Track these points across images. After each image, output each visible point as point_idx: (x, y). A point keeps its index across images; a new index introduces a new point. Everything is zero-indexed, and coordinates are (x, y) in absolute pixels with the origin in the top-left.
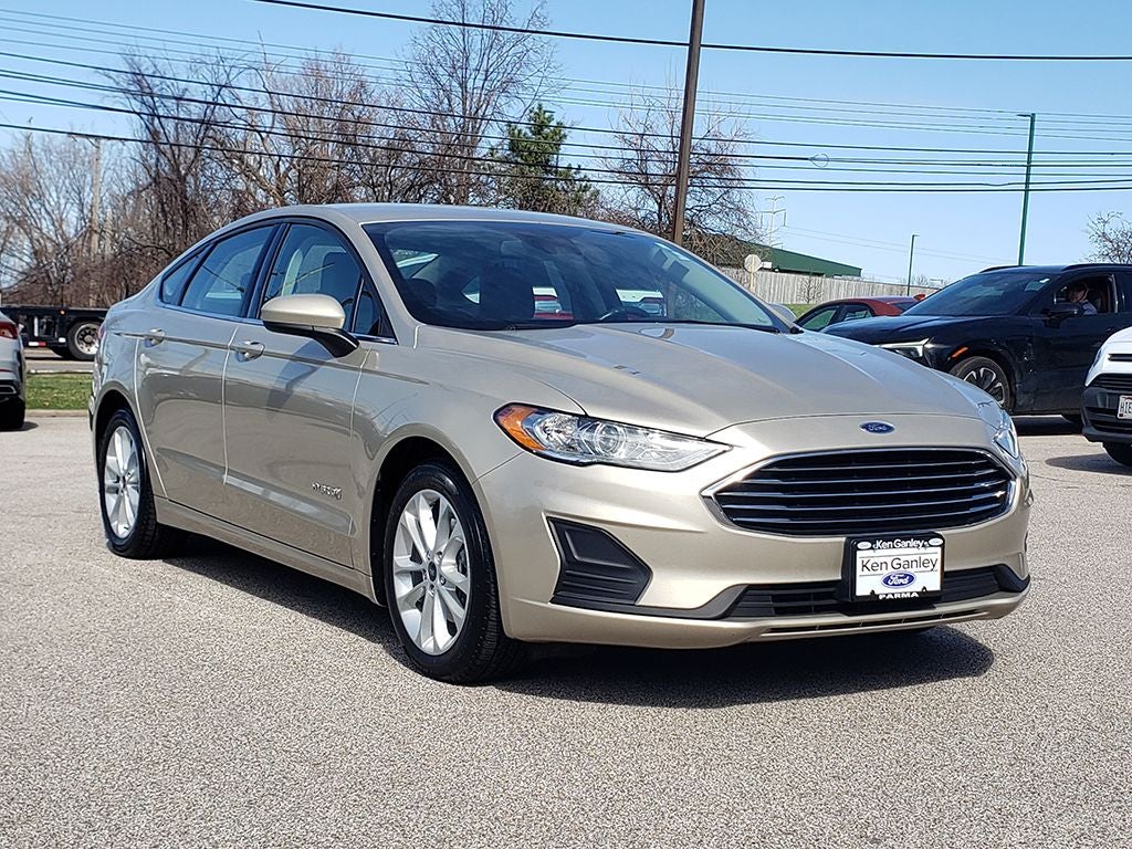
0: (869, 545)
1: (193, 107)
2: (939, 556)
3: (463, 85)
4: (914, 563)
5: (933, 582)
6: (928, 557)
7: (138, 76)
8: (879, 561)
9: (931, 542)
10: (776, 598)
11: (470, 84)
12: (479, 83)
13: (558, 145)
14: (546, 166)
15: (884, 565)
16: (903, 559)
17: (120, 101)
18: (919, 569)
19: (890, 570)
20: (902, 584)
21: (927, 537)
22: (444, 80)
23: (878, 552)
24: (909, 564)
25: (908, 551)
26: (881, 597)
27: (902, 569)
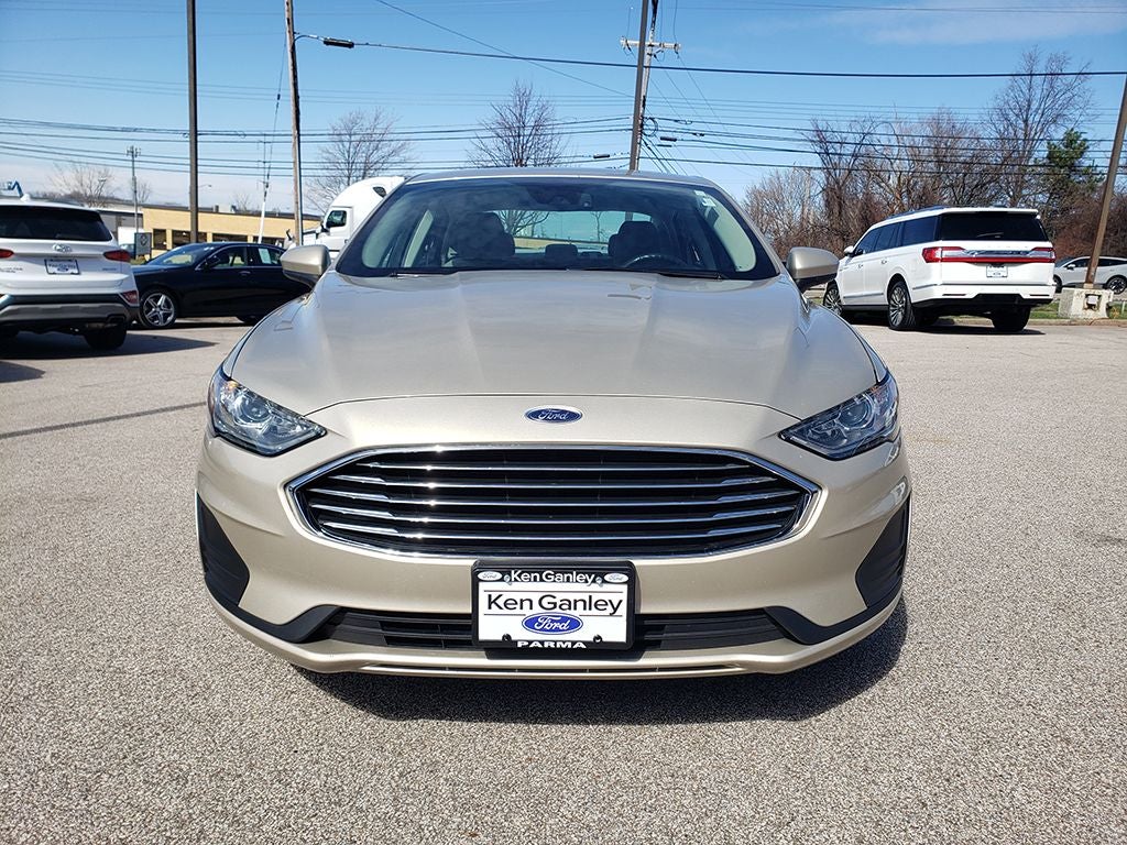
0: (499, 576)
1: (848, 147)
2: (624, 597)
3: (1026, 121)
4: (580, 605)
5: (615, 630)
6: (606, 597)
7: (819, 132)
8: (518, 597)
9: (607, 577)
10: (384, 625)
11: (1030, 122)
12: (1037, 118)
13: (1082, 153)
14: (1072, 168)
15: (526, 604)
16: (559, 597)
17: (809, 147)
18: (588, 612)
19: (537, 609)
20: (557, 630)
21: (599, 573)
22: (1013, 118)
23: (516, 586)
24: (572, 605)
25: (569, 588)
26: (520, 645)
27: (557, 610)
